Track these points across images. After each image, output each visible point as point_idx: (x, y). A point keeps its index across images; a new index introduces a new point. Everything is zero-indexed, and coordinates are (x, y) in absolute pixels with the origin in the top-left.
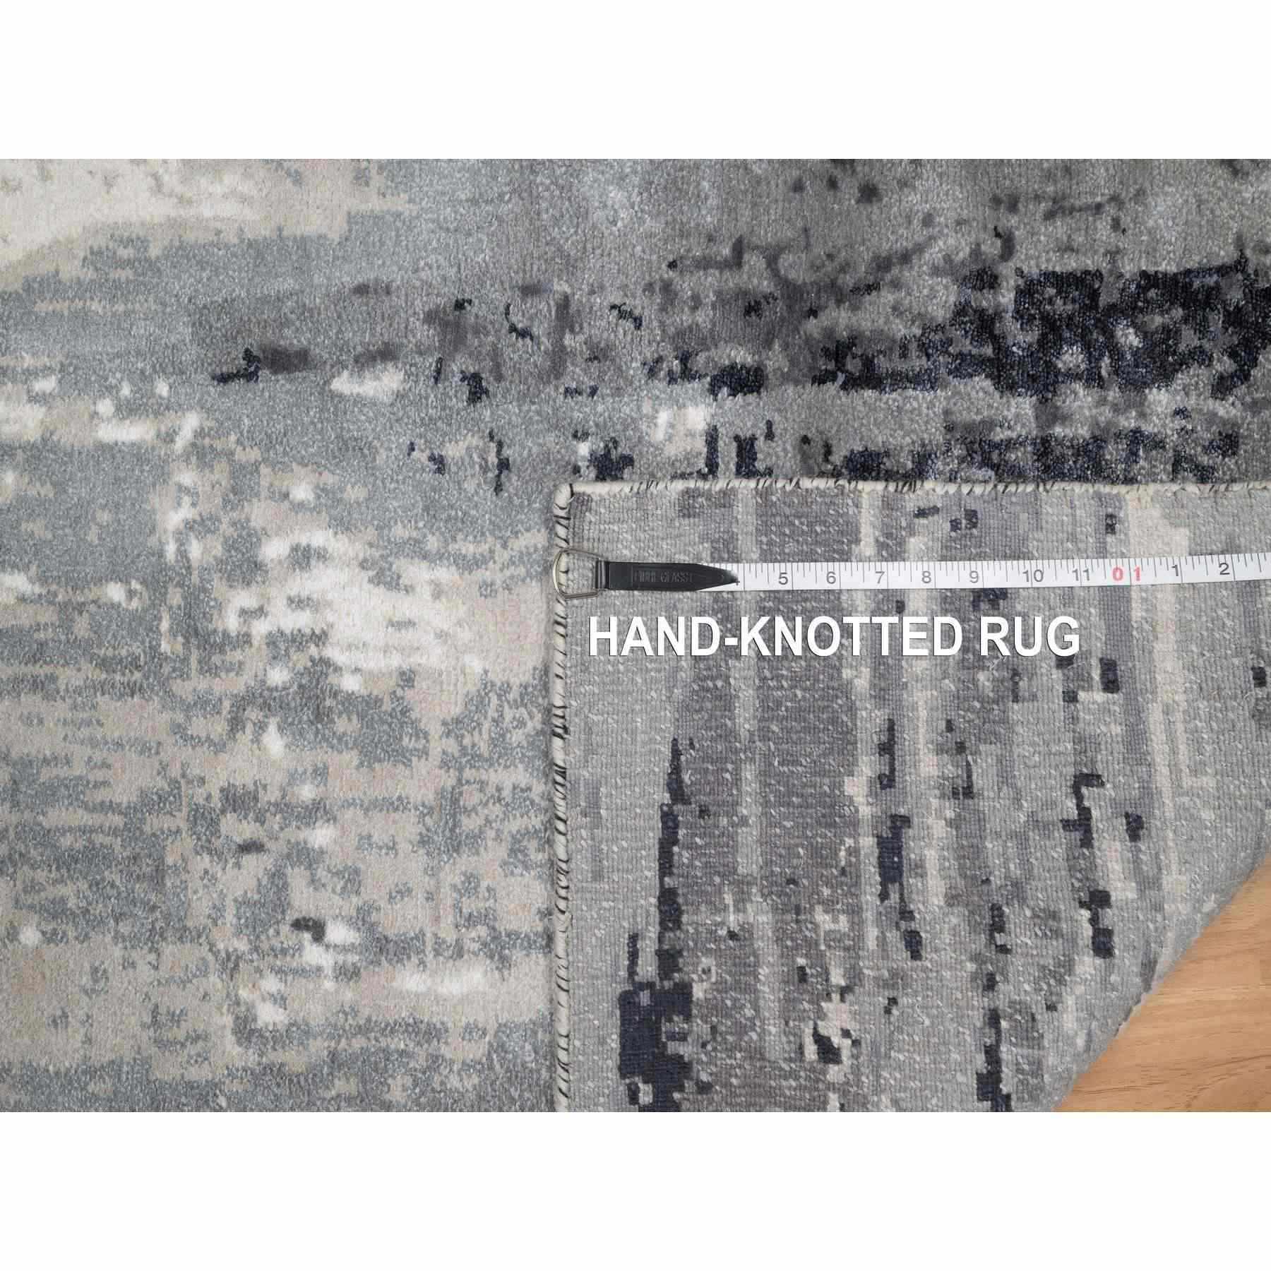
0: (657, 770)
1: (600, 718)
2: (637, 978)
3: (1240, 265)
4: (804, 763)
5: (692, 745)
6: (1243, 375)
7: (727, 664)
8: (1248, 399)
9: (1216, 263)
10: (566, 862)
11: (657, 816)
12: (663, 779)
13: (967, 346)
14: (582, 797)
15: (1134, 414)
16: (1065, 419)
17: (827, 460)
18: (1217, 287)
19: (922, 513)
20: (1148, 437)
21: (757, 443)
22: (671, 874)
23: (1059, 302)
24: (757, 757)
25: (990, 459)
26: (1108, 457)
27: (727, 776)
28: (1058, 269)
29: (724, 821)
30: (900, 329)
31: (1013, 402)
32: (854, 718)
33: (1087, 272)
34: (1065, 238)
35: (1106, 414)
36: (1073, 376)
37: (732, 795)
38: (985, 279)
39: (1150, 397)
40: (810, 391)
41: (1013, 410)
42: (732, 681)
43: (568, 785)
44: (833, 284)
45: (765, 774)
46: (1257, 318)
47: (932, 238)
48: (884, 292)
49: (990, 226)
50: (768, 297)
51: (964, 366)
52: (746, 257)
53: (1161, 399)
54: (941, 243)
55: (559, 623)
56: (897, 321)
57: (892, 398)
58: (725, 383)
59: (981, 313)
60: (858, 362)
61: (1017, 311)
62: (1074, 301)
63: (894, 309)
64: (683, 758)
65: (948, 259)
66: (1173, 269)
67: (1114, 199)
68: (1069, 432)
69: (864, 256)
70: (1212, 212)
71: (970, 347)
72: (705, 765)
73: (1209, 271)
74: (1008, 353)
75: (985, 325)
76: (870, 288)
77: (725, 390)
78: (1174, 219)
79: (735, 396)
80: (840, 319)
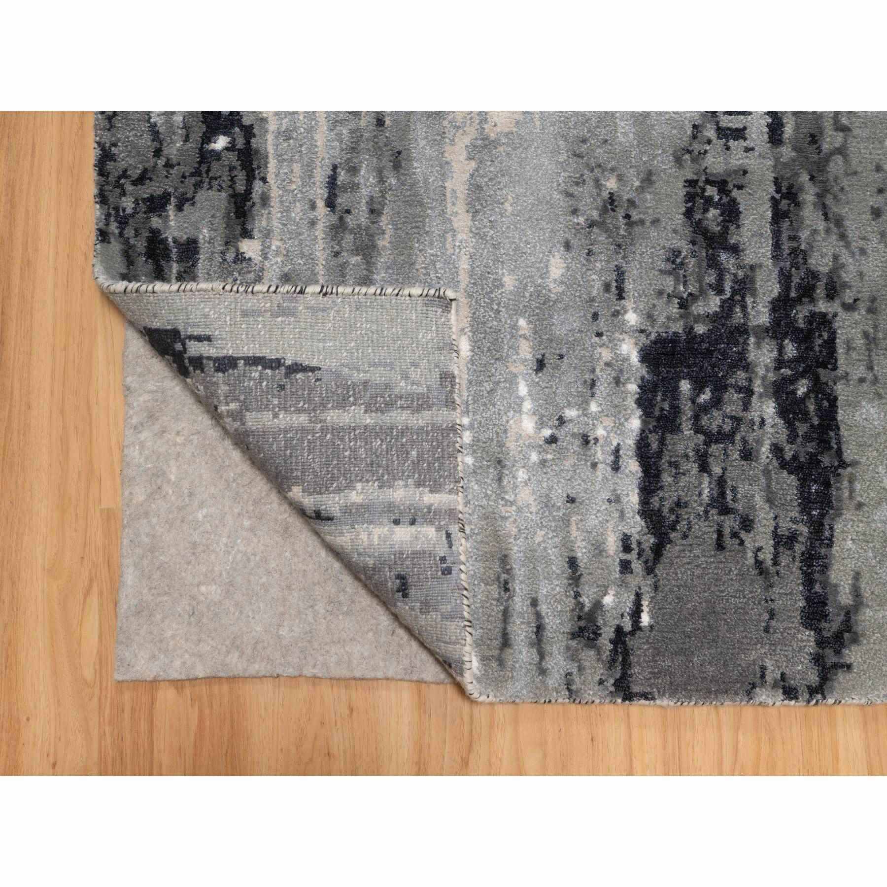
0: (304, 356)
1: (332, 318)
2: (187, 340)
3: (843, 464)
4: (310, 457)
5: (317, 380)
6: (783, 465)
7: (362, 404)
8: (771, 467)
9: (844, 447)
10: (252, 292)
11: (278, 356)
12: (299, 360)
13: (796, 280)
14: (289, 304)
15: (762, 390)
16: (758, 345)
17: (734, 186)
18: (831, 448)
19: (448, 535)
20: (749, 399)
21: (741, 141)
22: (245, 364)
23: (820, 342)
24: (313, 425)
25: (737, 294)
26: (739, 373)
27: (301, 404)
28: (838, 340)
29: (276, 402)
30: (804, 235)
31: (766, 310)
32: (333, 492)
33: (836, 360)
34: (854, 345)
35: (761, 371)
36: (781, 349)
37: (290, 407)
38: (832, 293)
39: (770, 402)
40: (770, 176)
41: (762, 309)
42: (353, 408)
43: (295, 295)
44: (827, 191)
45: (303, 430)
46: (814, 475)
47: (853, 255)
48: (823, 223)
49: (860, 296)
50: (819, 150)
51: (785, 278)
52: (841, 134)
53: (769, 409)
54: (851, 260)
55: (382, 289)
56: (808, 233)
57: (767, 230)
58: (773, 120)
59: (813, 288)
60: (785, 208)
61: (815, 313)
62: (821, 352)
63: (815, 230)
64: (310, 374)
65: (843, 266)
66: (839, 418)
67: (876, 380)
68: (751, 347)
69: (844, 211)
70: (870, 445)
71: (795, 282)
72: (307, 389)
73: (839, 443)
74: (792, 307)
75: (807, 292)
76: (825, 215)
77: (770, 120)
78: (866, 419)
79: (767, 126)
80: (809, 196)
